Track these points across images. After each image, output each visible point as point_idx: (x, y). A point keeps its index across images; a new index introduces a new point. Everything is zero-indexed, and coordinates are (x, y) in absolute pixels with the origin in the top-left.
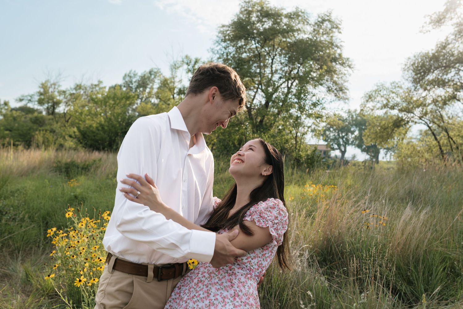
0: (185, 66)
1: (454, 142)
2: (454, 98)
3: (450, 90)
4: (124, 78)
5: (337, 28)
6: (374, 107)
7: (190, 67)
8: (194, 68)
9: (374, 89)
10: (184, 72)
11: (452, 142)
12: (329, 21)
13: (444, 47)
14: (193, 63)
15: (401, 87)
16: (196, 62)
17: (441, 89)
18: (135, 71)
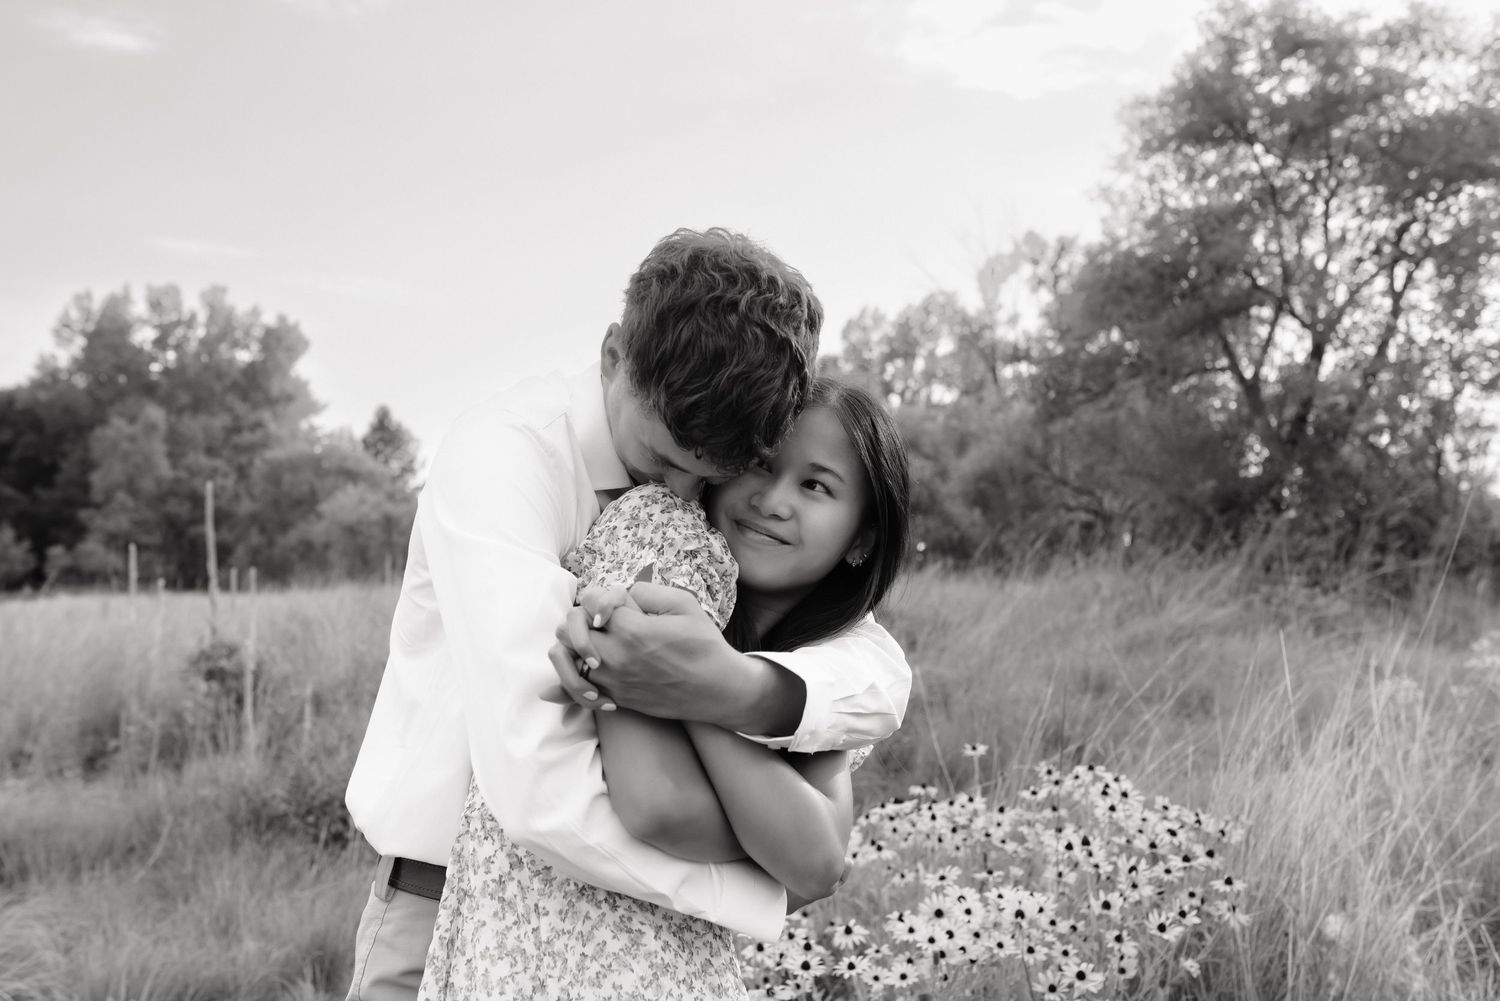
0: (1027, 270)
4: (845, 334)
7: (1043, 270)
8: (1058, 272)
10: (1024, 291)
14: (1051, 254)
16: (1063, 248)
18: (876, 310)
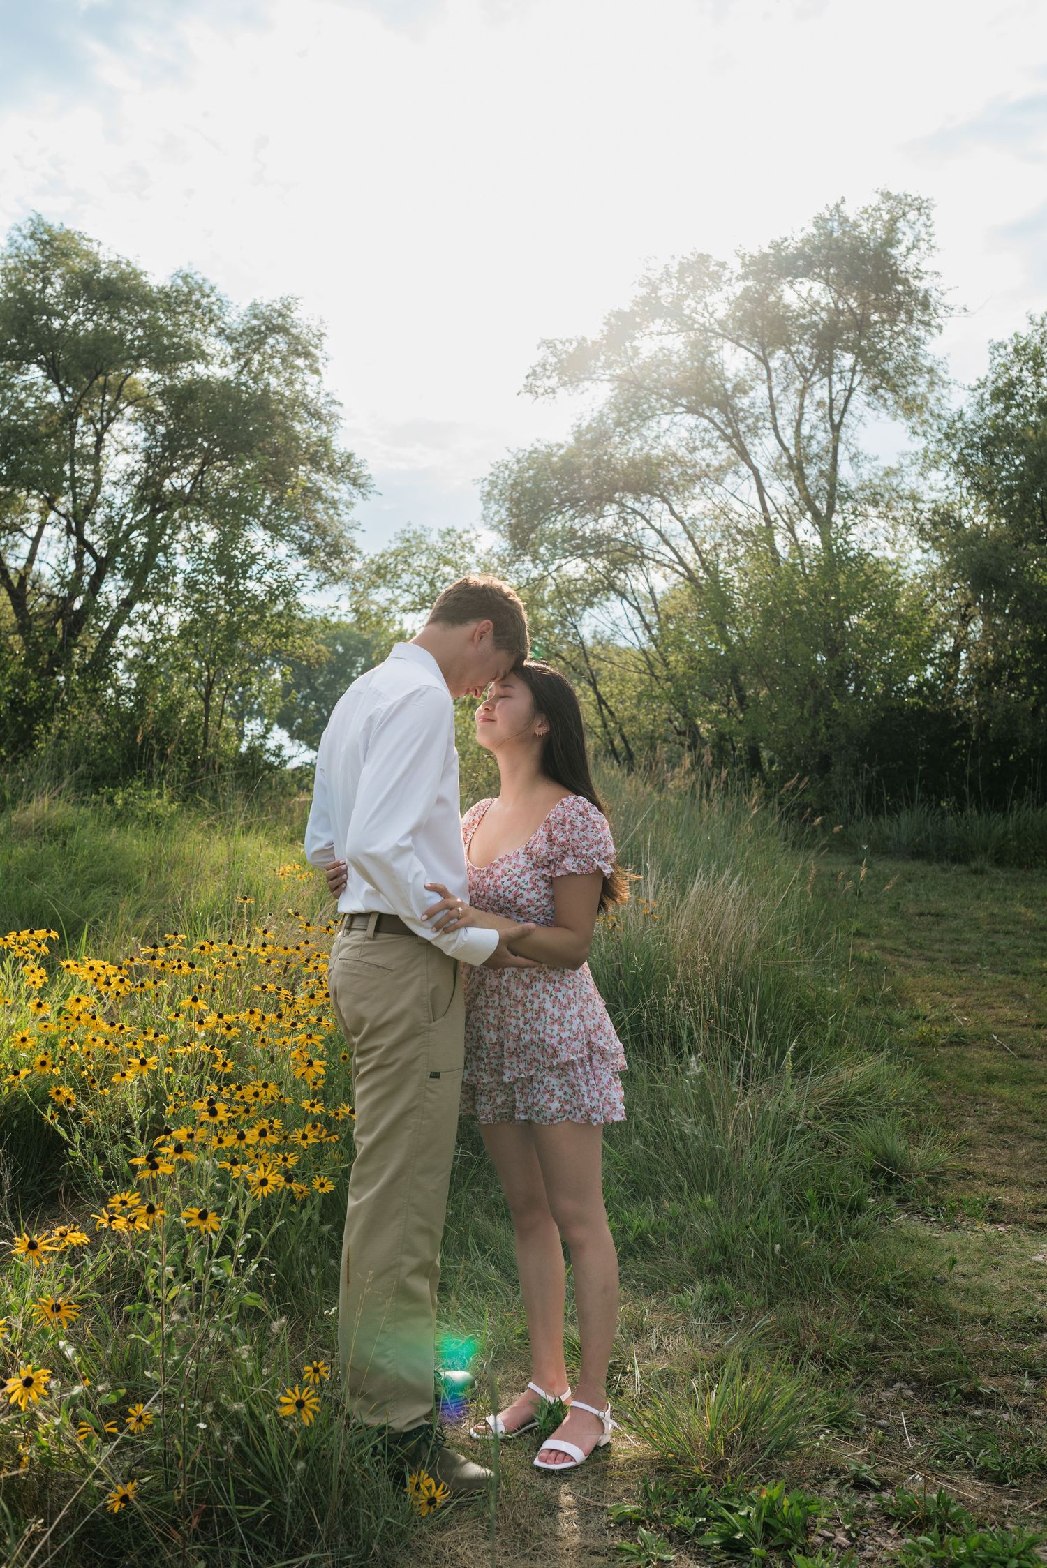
1: (611, 713)
2: (610, 586)
3: (600, 564)
5: (307, 355)
6: (394, 602)
9: (393, 547)
11: (606, 712)
12: (283, 330)
13: (595, 443)
15: (472, 550)
17: (579, 560)
